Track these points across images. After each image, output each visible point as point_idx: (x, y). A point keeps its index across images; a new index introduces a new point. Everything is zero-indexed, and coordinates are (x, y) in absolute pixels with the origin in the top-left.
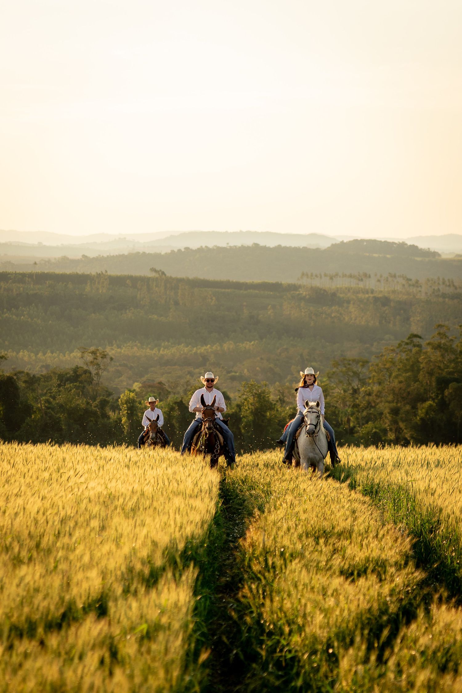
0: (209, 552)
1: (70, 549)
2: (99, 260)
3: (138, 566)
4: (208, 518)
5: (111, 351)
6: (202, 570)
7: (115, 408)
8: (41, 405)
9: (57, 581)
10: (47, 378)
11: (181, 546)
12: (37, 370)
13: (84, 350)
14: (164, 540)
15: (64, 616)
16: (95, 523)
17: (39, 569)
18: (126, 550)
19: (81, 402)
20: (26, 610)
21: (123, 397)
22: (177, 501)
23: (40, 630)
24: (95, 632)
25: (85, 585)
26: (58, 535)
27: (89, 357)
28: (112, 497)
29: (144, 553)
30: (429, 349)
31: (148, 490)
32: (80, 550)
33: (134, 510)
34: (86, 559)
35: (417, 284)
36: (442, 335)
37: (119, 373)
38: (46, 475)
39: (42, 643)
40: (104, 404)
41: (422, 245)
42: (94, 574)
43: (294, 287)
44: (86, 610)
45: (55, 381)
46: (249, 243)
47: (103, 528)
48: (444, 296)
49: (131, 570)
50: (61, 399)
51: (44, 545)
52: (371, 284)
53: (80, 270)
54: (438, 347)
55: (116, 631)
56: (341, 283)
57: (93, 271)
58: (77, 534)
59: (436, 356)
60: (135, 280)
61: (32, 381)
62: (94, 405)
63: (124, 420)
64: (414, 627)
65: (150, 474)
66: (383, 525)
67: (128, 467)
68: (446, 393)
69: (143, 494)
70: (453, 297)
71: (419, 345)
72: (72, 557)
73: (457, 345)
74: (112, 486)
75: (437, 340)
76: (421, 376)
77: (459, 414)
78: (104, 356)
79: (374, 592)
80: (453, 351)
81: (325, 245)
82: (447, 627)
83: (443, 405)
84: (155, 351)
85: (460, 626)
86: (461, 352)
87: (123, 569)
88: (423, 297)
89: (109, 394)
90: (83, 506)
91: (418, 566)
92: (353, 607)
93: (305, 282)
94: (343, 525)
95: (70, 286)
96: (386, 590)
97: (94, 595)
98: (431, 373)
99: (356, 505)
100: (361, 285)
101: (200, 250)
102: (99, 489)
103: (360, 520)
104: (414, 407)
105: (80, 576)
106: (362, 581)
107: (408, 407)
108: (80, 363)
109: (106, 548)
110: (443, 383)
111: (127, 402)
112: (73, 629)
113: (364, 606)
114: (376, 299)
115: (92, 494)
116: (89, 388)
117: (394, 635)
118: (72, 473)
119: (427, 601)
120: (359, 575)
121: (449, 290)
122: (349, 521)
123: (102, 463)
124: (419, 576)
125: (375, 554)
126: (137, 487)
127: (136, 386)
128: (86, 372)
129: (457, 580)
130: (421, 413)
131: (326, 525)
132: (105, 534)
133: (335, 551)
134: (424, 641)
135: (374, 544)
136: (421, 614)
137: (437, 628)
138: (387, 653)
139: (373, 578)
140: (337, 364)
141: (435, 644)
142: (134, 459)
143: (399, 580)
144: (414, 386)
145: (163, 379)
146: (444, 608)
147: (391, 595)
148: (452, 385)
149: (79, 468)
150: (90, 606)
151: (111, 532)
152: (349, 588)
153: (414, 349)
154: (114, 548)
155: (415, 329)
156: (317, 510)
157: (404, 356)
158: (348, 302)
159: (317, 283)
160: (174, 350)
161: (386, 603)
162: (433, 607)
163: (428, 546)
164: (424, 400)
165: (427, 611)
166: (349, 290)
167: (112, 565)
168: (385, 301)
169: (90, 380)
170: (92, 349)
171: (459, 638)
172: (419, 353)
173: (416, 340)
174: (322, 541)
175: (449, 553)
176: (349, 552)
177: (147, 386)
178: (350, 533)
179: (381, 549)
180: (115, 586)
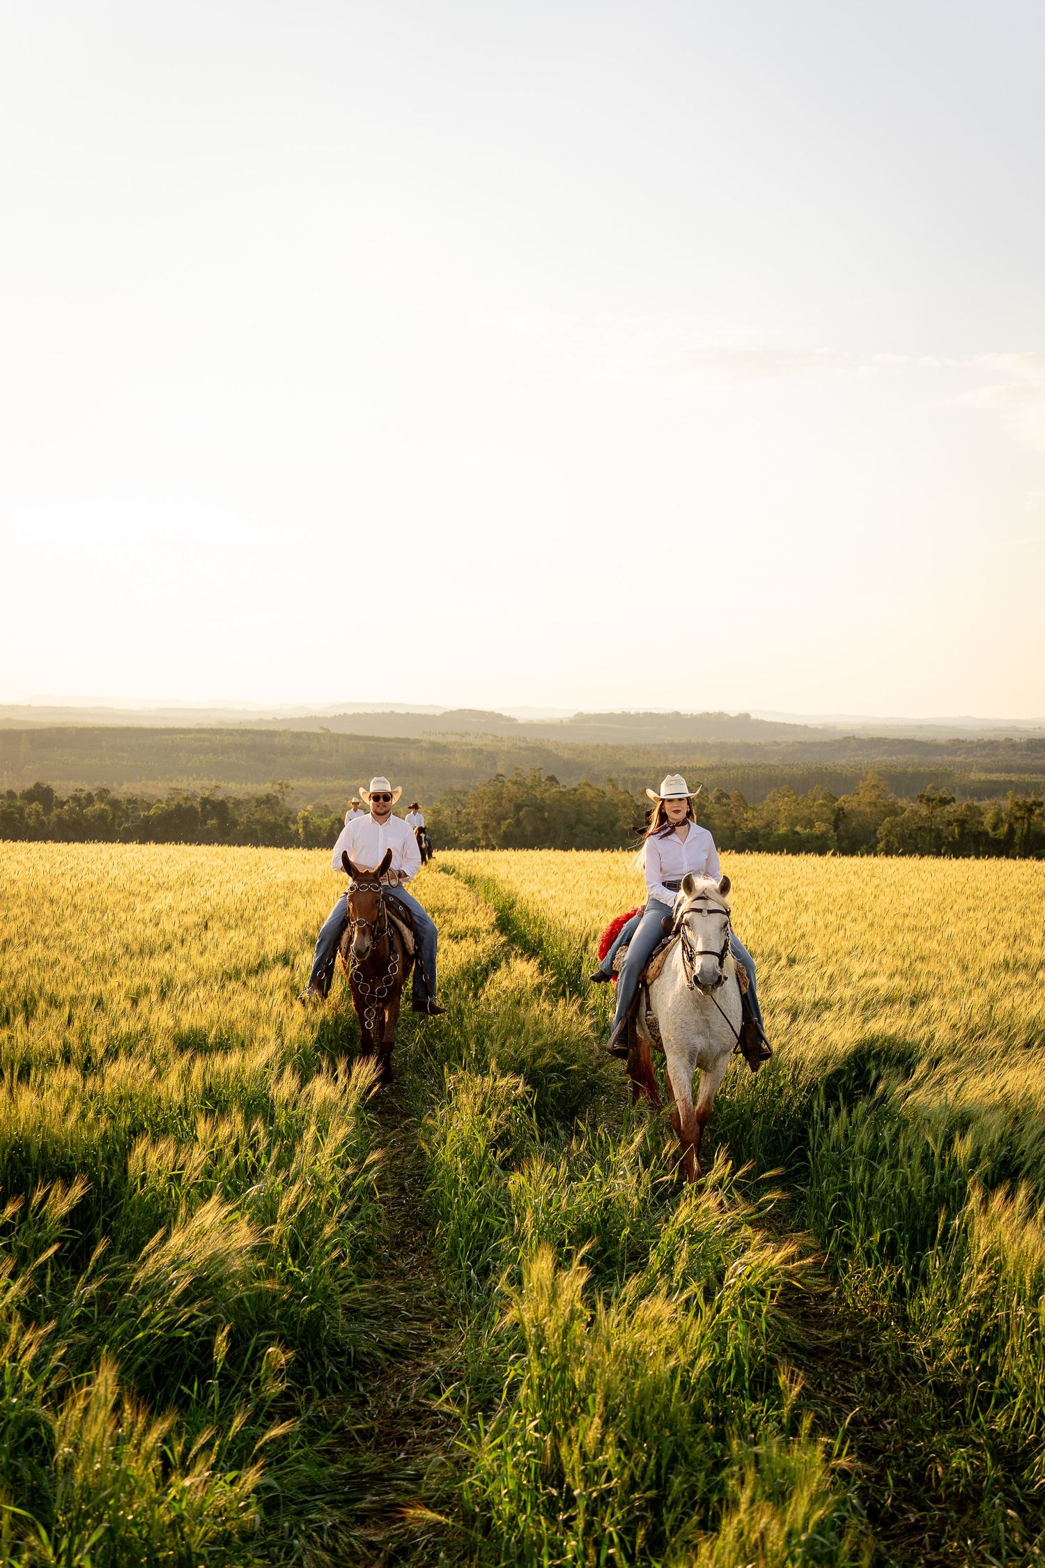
1: (265, 919)
2: (285, 721)
3: (311, 932)
5: (293, 783)
7: (295, 822)
8: (243, 819)
9: (254, 941)
10: (248, 801)
12: (241, 796)
13: (273, 783)
15: (259, 965)
16: (281, 902)
17: (243, 933)
18: (302, 919)
19: (271, 818)
20: (234, 960)
21: (300, 815)
23: (244, 975)
24: (280, 977)
25: (274, 944)
26: (255, 910)
27: (277, 788)
28: (293, 884)
30: (509, 784)
31: (318, 879)
32: (271, 919)
33: (309, 892)
34: (275, 926)
35: (502, 740)
36: (518, 775)
37: (297, 798)
38: (248, 868)
39: (244, 983)
40: (287, 819)
41: (505, 714)
42: (280, 936)
43: (418, 741)
44: (275, 961)
45: (254, 803)
46: (388, 710)
47: (287, 905)
48: (520, 748)
50: (257, 816)
51: (246, 914)
52: (470, 739)
53: (271, 728)
54: (516, 783)
56: (450, 739)
57: (281, 728)
58: (268, 909)
59: (514, 789)
60: (309, 735)
61: (238, 803)
62: (280, 820)
63: (301, 830)
64: (498, 973)
65: (319, 868)
66: (478, 904)
67: (303, 862)
68: (521, 814)
69: (314, 882)
70: (526, 749)
71: (503, 782)
72: (265, 924)
73: (529, 782)
74: (293, 876)
75: (515, 778)
76: (504, 802)
77: (529, 828)
78: (287, 787)
79: (471, 950)
80: (526, 786)
81: (439, 713)
82: (521, 974)
83: (518, 822)
84: (322, 784)
85: (528, 974)
86: (531, 787)
87: (300, 933)
88: (506, 749)
89: (291, 813)
90: (273, 889)
91: (501, 932)
92: (457, 960)
93: (425, 737)
94: (451, 904)
95: (265, 738)
96: (480, 949)
97: (281, 951)
98: (510, 801)
99: (459, 890)
100: (464, 740)
101: (354, 715)
102: (284, 878)
103: (462, 901)
104: (499, 824)
105: (271, 938)
106: (464, 941)
107: (495, 824)
108: (271, 791)
109: (288, 919)
110: (519, 807)
111: (303, 818)
112: (266, 974)
113: (465, 959)
114: (474, 750)
115: (279, 881)
116: (277, 809)
117: (485, 979)
118: (265, 867)
119: (507, 957)
120: (461, 938)
121: (524, 745)
122: (455, 901)
123: (285, 860)
124: (503, 939)
125: (473, 924)
126: (310, 877)
127: (309, 807)
128: (275, 797)
129: (527, 942)
130: (503, 828)
131: (439, 904)
132: (287, 909)
133: (445, 922)
134: (505, 983)
135: (472, 917)
136: (503, 964)
137: (515, 975)
138: (480, 991)
139: (471, 940)
140: (446, 794)
141: (513, 985)
142: (308, 857)
143: (488, 942)
144: (499, 809)
145: (328, 803)
146: (519, 961)
147: (483, 952)
148: (525, 809)
149: (271, 863)
150: (277, 958)
151: (291, 907)
152: (455, 947)
153: (500, 784)
154: (293, 918)
155: (500, 771)
156: (433, 893)
157: (492, 789)
158: (455, 752)
159: (434, 738)
160: (335, 783)
161: (479, 958)
162: (512, 960)
163: (508, 919)
164: (505, 819)
165: (508, 963)
166: (455, 743)
167: (292, 931)
168: (480, 751)
169: (278, 803)
170: (279, 781)
171: (529, 981)
172: (503, 787)
173: (500, 778)
174: (436, 915)
175: (522, 923)
176: (454, 922)
177: (316, 807)
178: (456, 910)
179: (477, 921)
180: (295, 944)
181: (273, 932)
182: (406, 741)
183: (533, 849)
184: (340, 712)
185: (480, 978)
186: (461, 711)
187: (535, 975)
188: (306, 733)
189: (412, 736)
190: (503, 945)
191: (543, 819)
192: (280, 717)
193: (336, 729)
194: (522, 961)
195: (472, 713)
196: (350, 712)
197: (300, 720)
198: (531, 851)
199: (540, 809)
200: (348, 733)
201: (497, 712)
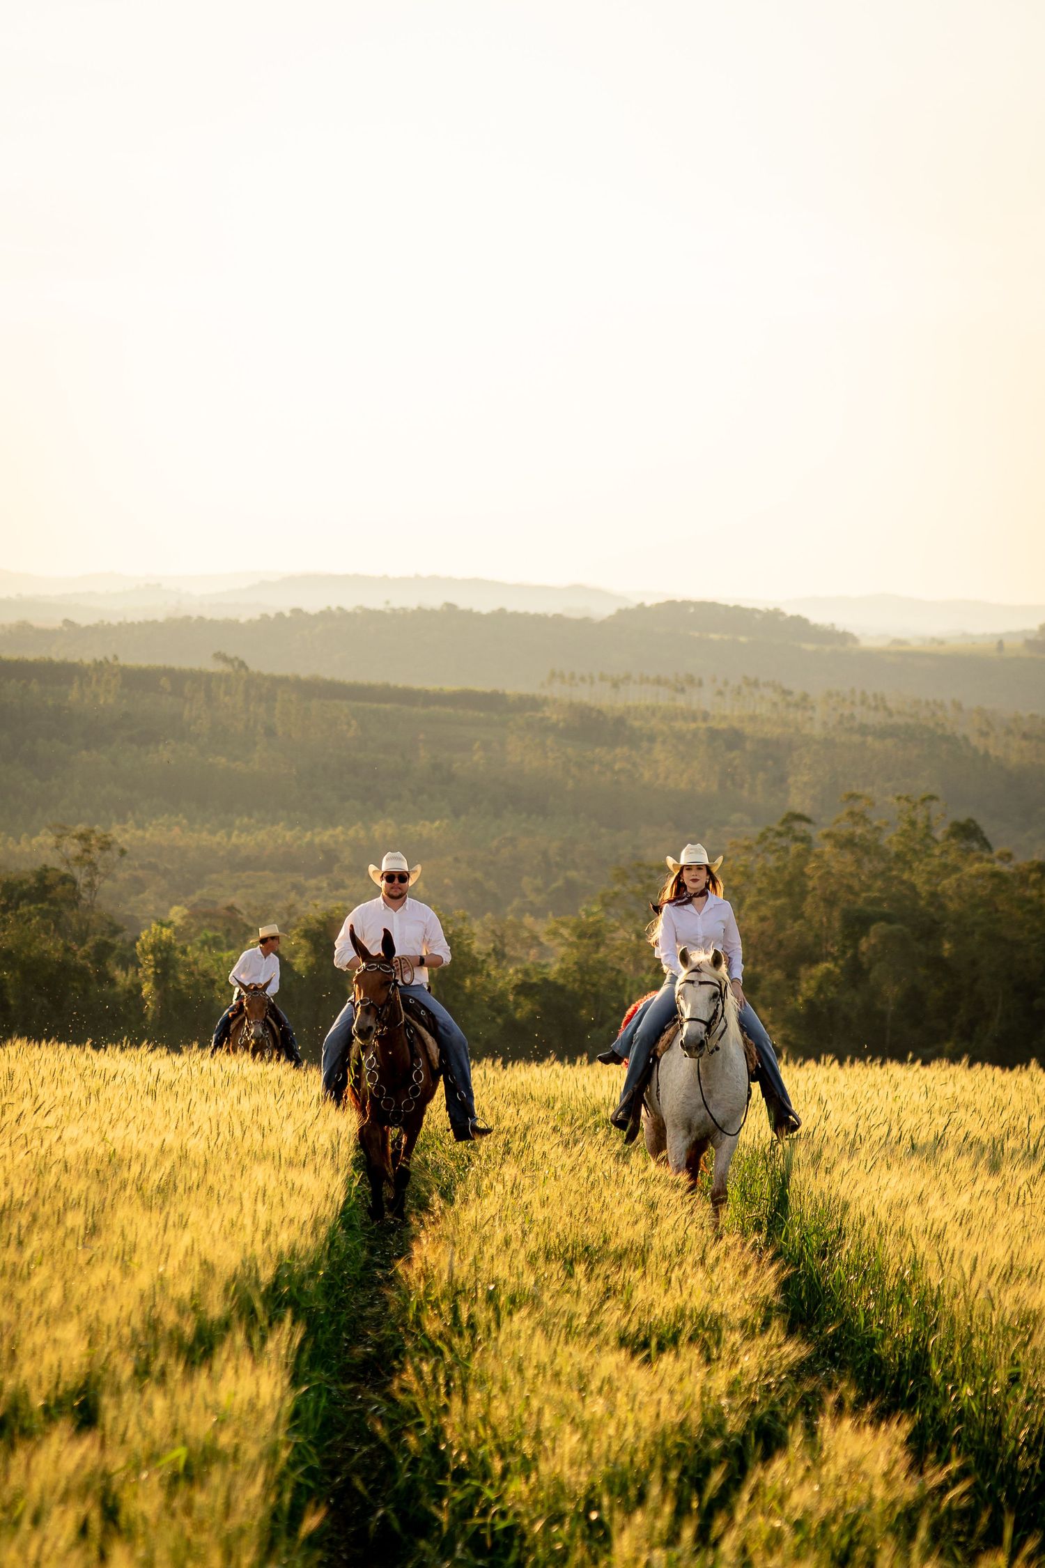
0: (329, 1288)
1: (18, 1275)
2: (101, 631)
3: (170, 1318)
4: (329, 1212)
5: (123, 834)
6: (313, 1328)
7: (130, 961)
11: (267, 1275)
13: (61, 831)
14: (228, 1259)
16: (75, 1219)
18: (144, 1280)
19: (51, 947)
21: (146, 937)
22: (261, 1174)
24: (69, 1464)
25: (50, 1358)
27: (73, 848)
28: (115, 1161)
29: (184, 1288)
30: (828, 848)
31: (197, 1147)
32: (40, 1277)
33: (165, 1190)
34: (55, 1297)
35: (804, 703)
36: (858, 817)
37: (138, 885)
40: (103, 951)
41: (818, 617)
42: (69, 1331)
43: (532, 703)
44: (51, 1413)
46: (434, 601)
47: (93, 1231)
48: (864, 730)
49: (153, 1325)
50: (7, 937)
52: (702, 699)
53: (57, 653)
54: (848, 843)
55: (117, 1462)
56: (635, 697)
57: (86, 655)
58: (36, 1242)
59: (841, 862)
60: (178, 678)
62: (81, 955)
63: (147, 988)
64: (779, 1465)
65: (203, 1111)
66: (719, 1237)
67: (153, 1093)
68: (864, 945)
69: (184, 1157)
70: (883, 733)
71: (805, 839)
72: (21, 1294)
73: (891, 840)
74: (117, 1135)
75: (845, 828)
76: (808, 908)
77: (892, 992)
78: (106, 846)
79: (693, 1386)
80: (881, 853)
81: (602, 611)
82: (854, 1467)
83: (856, 972)
84: (220, 837)
85: (881, 1466)
86: (899, 856)
87: (137, 1322)
88: (817, 731)
89: (116, 931)
90: (51, 1179)
91: (790, 1331)
92: (646, 1420)
93: (557, 691)
94: (627, 1235)
95: (35, 687)
96: (720, 1382)
97: (71, 1379)
98: (830, 901)
99: (658, 1191)
100: (681, 702)
101: (326, 615)
102: (88, 1142)
103: (667, 1225)
104: (792, 975)
105: (39, 1336)
106: (667, 1360)
107: (778, 975)
108: (52, 860)
109: (98, 1275)
110: (857, 923)
111: (155, 949)
112: (20, 1456)
113: (671, 1416)
114: (713, 734)
115: (71, 1153)
116: (71, 916)
117: (734, 1482)
118: (27, 1104)
119: (810, 1407)
120: (661, 1348)
121: (875, 719)
122: (642, 1226)
123: (95, 1083)
124: (794, 1351)
125: (698, 1302)
126: (170, 1138)
127: (177, 914)
128: (65, 879)
129: (877, 1363)
130: (807, 988)
131: (591, 1233)
132: (97, 1243)
133: (609, 1293)
134: (801, 1498)
135: (697, 1279)
136: (796, 1437)
137: (831, 1471)
138: (719, 1524)
139: (692, 1355)
140: (623, 876)
141: (826, 1506)
142: (168, 1076)
143: (748, 1361)
144: (794, 928)
145: (237, 900)
146: (847, 1423)
147: (731, 1394)
148: (877, 929)
149: (44, 1094)
150: (59, 1403)
151: (111, 1241)
152: (639, 1377)
153: (795, 848)
154: (116, 1274)
155: (798, 802)
156: (572, 1199)
157: (772, 861)
158: (652, 739)
159: (584, 695)
160: (261, 835)
161: (718, 1412)
162: (824, 1423)
163: (813, 1286)
164: (814, 961)
165: (811, 1432)
166: (653, 711)
167: (111, 1313)
168: (734, 739)
169: (73, 900)
170: (81, 828)
171: (879, 1492)
172: (803, 856)
173: (799, 827)
174: (580, 1270)
175: (862, 1302)
176: (639, 1295)
177: (199, 913)
178: (644, 1252)
179: (713, 1291)
180: (118, 1359)
181: (52, 1318)
182: (492, 701)
183: (902, 1059)
184: (283, 603)
185: (716, 1478)
186: (674, 609)
187: (900, 1471)
188: (169, 672)
189: (514, 686)
190: (800, 1371)
191: (937, 963)
192: (83, 620)
193: (264, 663)
194: (858, 1429)
195: (711, 614)
196: (313, 605)
197: (150, 630)
198: (894, 1068)
199: (929, 930)
200: (304, 674)
201: (790, 611)
